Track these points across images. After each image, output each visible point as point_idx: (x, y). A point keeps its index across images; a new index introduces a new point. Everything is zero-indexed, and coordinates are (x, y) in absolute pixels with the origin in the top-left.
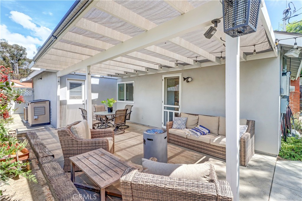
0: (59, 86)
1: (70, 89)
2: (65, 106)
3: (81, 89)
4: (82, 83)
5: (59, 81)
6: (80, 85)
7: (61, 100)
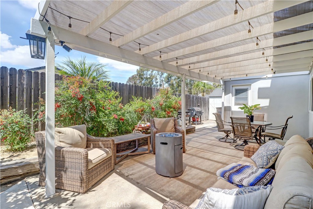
0: (224, 93)
1: (236, 95)
2: (229, 112)
3: (247, 95)
4: (248, 88)
5: (224, 89)
6: (246, 90)
7: (226, 106)
